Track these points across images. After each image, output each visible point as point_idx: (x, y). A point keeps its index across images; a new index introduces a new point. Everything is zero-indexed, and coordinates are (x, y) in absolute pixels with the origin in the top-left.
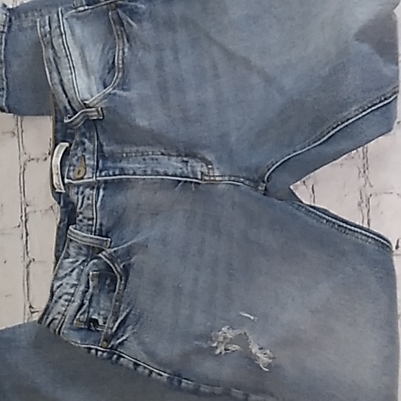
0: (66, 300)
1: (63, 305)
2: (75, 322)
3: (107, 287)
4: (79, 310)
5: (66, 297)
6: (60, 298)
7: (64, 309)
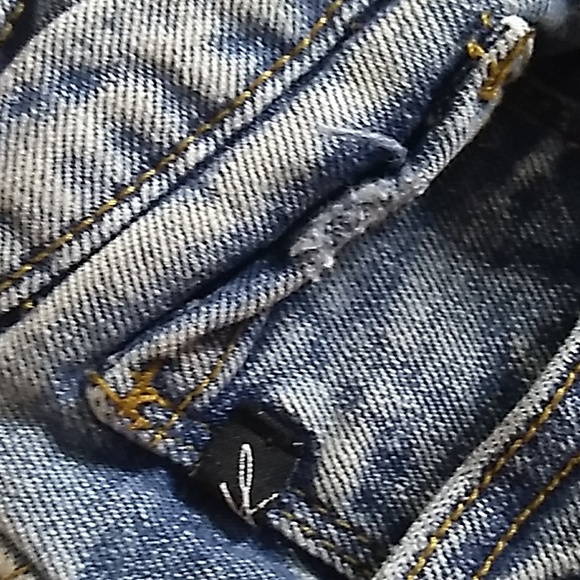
0: (129, 136)
1: (74, 165)
2: (120, 373)
3: (501, 201)
4: (206, 286)
5: (141, 99)
6: (82, 79)
7: (71, 202)
